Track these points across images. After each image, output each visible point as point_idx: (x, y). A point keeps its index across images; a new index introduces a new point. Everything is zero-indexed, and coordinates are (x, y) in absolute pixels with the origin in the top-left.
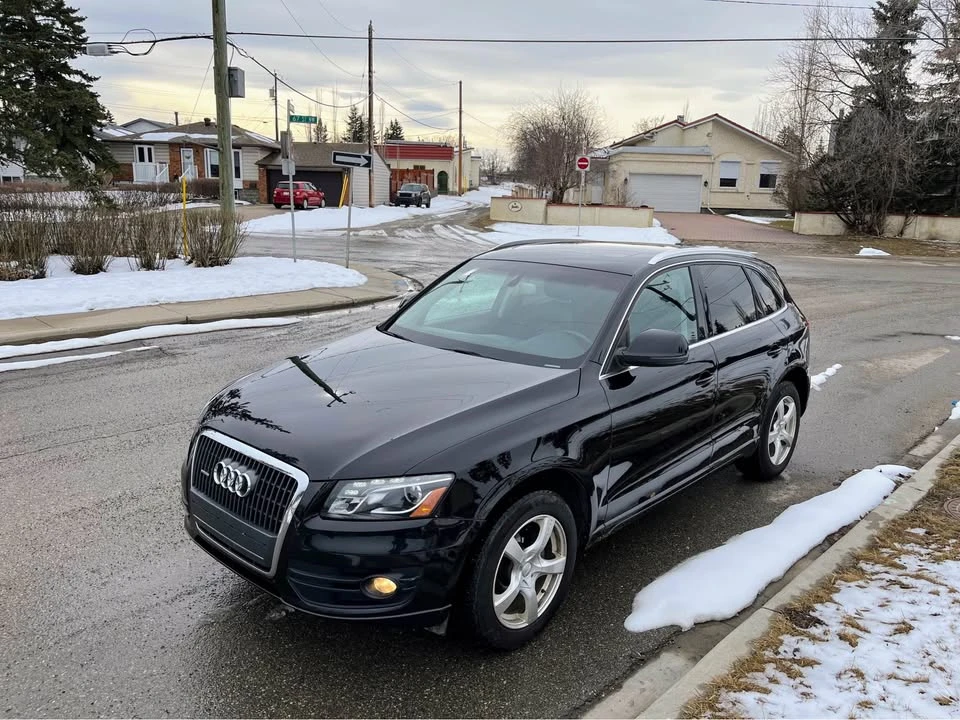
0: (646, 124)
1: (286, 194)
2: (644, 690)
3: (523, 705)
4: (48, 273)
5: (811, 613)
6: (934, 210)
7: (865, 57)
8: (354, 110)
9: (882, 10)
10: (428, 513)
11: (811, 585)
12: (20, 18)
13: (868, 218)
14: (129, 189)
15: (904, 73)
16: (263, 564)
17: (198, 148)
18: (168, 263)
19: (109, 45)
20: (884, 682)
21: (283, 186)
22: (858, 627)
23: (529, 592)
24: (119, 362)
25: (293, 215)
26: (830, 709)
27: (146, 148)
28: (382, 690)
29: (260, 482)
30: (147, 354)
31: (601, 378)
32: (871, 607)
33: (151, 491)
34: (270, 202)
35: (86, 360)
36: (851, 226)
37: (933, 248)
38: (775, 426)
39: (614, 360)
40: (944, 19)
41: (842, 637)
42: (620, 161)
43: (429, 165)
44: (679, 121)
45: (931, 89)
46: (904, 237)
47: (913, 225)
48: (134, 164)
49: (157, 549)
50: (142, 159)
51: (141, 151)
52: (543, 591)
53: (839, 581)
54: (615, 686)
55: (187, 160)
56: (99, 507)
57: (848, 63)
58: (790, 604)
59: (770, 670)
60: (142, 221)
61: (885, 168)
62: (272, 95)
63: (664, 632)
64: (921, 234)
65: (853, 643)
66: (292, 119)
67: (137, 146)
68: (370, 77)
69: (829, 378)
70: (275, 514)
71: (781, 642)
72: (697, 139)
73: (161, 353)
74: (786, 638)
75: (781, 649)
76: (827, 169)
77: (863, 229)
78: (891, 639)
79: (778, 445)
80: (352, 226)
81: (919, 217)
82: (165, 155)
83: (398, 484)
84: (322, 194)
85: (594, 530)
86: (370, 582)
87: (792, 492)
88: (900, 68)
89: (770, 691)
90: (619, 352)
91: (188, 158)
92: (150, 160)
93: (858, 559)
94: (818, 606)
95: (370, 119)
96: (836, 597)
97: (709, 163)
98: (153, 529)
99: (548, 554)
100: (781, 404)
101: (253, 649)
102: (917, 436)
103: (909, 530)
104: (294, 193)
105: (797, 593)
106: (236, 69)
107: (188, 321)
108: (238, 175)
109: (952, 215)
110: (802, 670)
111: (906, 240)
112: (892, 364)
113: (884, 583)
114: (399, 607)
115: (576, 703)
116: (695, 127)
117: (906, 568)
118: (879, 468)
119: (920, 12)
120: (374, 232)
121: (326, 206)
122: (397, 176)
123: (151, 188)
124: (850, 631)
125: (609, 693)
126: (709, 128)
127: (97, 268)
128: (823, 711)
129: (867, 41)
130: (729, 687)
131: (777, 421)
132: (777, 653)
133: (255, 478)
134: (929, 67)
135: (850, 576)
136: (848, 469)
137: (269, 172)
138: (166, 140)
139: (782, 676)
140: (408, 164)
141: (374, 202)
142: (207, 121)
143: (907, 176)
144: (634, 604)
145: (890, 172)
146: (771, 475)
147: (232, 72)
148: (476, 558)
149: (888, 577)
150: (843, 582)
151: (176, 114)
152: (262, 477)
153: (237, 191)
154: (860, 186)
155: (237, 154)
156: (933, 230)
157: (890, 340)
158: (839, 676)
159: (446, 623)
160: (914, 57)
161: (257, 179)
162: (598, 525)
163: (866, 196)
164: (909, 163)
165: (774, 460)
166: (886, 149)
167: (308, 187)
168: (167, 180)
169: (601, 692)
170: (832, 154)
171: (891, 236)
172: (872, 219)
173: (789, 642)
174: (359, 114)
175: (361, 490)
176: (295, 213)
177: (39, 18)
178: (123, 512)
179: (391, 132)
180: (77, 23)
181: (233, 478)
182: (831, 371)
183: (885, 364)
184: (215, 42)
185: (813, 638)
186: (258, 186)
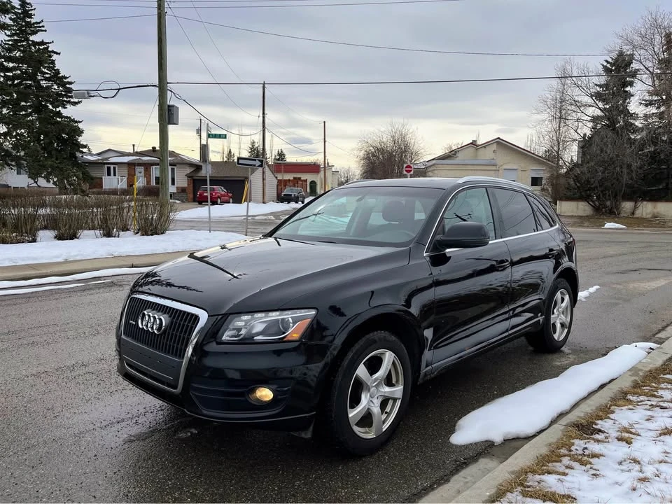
0: (451, 147)
1: (205, 194)
2: (467, 482)
3: (372, 492)
4: (38, 239)
5: (594, 426)
6: (655, 197)
7: (598, 96)
8: (253, 143)
9: (608, 66)
10: (297, 339)
11: (592, 410)
12: (30, 82)
13: (608, 203)
14: (99, 193)
15: (627, 106)
16: (173, 383)
17: (147, 166)
18: (122, 233)
19: (88, 91)
20: (657, 465)
21: (205, 189)
22: (631, 433)
23: (376, 410)
24: (83, 290)
25: (209, 208)
26: (617, 483)
27: (112, 167)
28: (262, 483)
29: (172, 322)
30: (102, 285)
31: (425, 255)
32: (639, 421)
33: (97, 361)
34: (194, 201)
35: (59, 289)
36: (597, 209)
37: (655, 222)
38: (555, 311)
39: (435, 243)
40: (651, 69)
41: (620, 439)
42: (434, 170)
43: (304, 176)
44: (473, 143)
45: (646, 117)
46: (635, 216)
47: (641, 207)
48: (103, 177)
49: (97, 396)
50: (109, 174)
51: (109, 169)
52: (386, 413)
53: (613, 407)
54: (445, 479)
55: (139, 175)
56: (57, 370)
57: (589, 100)
58: (577, 421)
59: (566, 461)
60: (105, 204)
61: (618, 169)
62: (198, 133)
63: (481, 446)
64: (647, 214)
65: (629, 442)
66: (209, 136)
67: (106, 166)
68: (264, 117)
69: (591, 294)
70: (182, 344)
71: (573, 444)
72: (488, 154)
73: (112, 284)
74: (576, 442)
75: (573, 448)
76: (578, 171)
77: (606, 212)
78: (658, 439)
79: (558, 326)
80: (249, 214)
81: (645, 203)
82: (125, 171)
83: (275, 316)
84: (230, 195)
85: (424, 370)
86: (253, 391)
87: (572, 360)
88: (624, 102)
89: (567, 474)
90: (438, 237)
91: (140, 173)
92: (115, 175)
93: (626, 393)
94: (599, 422)
95: (264, 149)
96: (612, 416)
97: (495, 170)
98: (95, 384)
99: (389, 381)
100: (558, 295)
101: (163, 457)
102: (660, 327)
103: (662, 376)
104: (211, 194)
105: (582, 415)
106: (173, 106)
107: (133, 266)
108: (173, 183)
109: (667, 201)
110: (591, 460)
111: (638, 218)
112: (636, 286)
113: (647, 407)
114: (274, 412)
115: (414, 491)
116: (485, 147)
117: (663, 397)
118: (634, 344)
119: (635, 65)
120: (266, 217)
121: (233, 203)
122: (282, 184)
123: (114, 192)
124: (627, 435)
125: (439, 485)
126: (494, 147)
127: (73, 237)
128: (610, 485)
129: (600, 86)
130: (534, 472)
131: (557, 307)
132: (571, 451)
133: (169, 319)
134: (643, 102)
135: (620, 402)
136: (611, 345)
137: (194, 180)
138: (126, 161)
139: (576, 465)
140: (289, 177)
141: (266, 199)
142: (154, 148)
143: (634, 175)
144: (457, 427)
145: (622, 172)
146: (554, 348)
147: (170, 108)
148: (335, 377)
149: (649, 403)
150: (616, 407)
151: (134, 145)
152: (174, 318)
153: (172, 195)
154: (601, 182)
155: (173, 170)
156: (655, 211)
157: (632, 272)
158: (620, 463)
159: (311, 428)
160: (633, 96)
161: (186, 185)
162: (427, 366)
163: (606, 189)
164: (635, 165)
165: (556, 336)
166: (618, 156)
167: (221, 190)
168: (125, 186)
169: (434, 483)
170: (580, 162)
171: (625, 215)
172: (612, 204)
173: (578, 445)
174: (256, 146)
175: (246, 322)
176: (211, 207)
177: (43, 83)
178: (74, 374)
179: (278, 157)
180: (68, 86)
181: (152, 322)
182: (592, 290)
183: (631, 286)
184: (160, 89)
185: (598, 441)
186: (187, 191)
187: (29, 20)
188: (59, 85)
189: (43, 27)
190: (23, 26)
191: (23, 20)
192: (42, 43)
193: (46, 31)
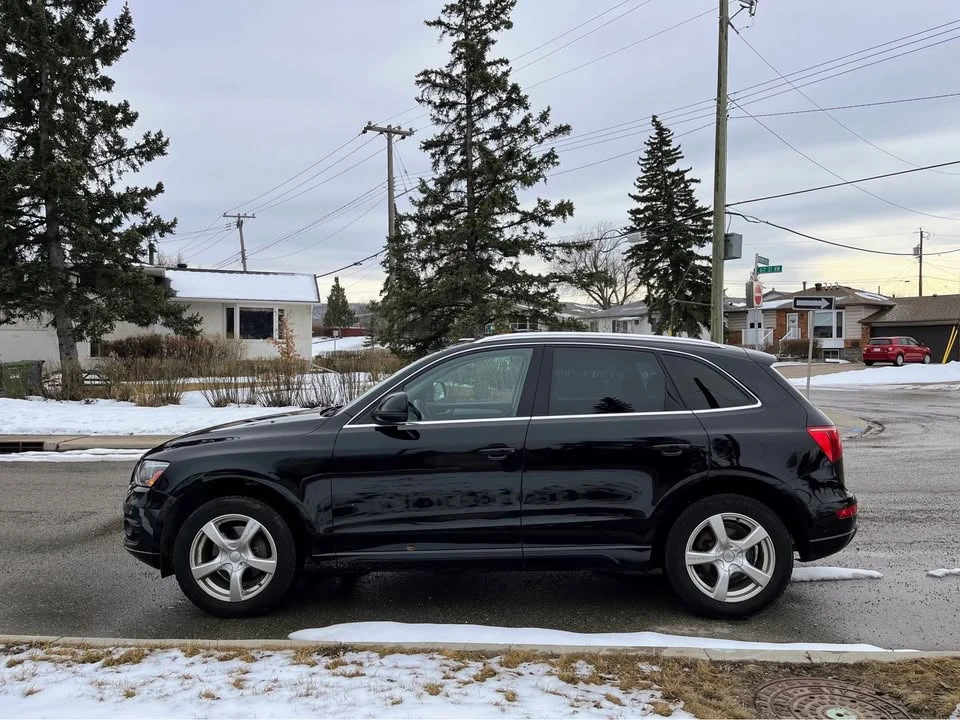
1: (877, 350)
10: (151, 485)
21: (875, 342)
23: (234, 574)
31: (345, 427)
38: (715, 547)
48: (744, 331)
55: (791, 324)
79: (725, 575)
82: (773, 321)
91: (793, 321)
92: (760, 326)
106: (732, 235)
108: (839, 334)
121: (931, 362)
137: (872, 329)
138: (776, 307)
142: (818, 286)
147: (729, 238)
153: (838, 352)
155: (839, 315)
161: (859, 337)
165: (712, 590)
167: (905, 343)
168: (770, 341)
186: (860, 345)
187: (667, 148)
188: (695, 219)
189: (680, 153)
190: (659, 157)
191: (660, 149)
192: (678, 173)
193: (683, 157)
